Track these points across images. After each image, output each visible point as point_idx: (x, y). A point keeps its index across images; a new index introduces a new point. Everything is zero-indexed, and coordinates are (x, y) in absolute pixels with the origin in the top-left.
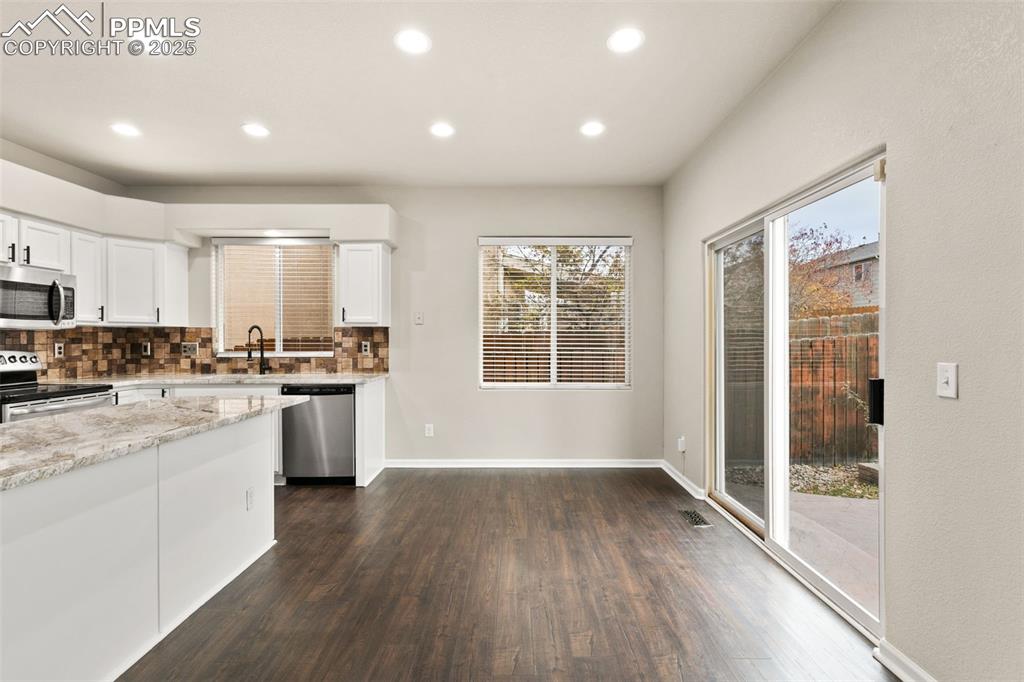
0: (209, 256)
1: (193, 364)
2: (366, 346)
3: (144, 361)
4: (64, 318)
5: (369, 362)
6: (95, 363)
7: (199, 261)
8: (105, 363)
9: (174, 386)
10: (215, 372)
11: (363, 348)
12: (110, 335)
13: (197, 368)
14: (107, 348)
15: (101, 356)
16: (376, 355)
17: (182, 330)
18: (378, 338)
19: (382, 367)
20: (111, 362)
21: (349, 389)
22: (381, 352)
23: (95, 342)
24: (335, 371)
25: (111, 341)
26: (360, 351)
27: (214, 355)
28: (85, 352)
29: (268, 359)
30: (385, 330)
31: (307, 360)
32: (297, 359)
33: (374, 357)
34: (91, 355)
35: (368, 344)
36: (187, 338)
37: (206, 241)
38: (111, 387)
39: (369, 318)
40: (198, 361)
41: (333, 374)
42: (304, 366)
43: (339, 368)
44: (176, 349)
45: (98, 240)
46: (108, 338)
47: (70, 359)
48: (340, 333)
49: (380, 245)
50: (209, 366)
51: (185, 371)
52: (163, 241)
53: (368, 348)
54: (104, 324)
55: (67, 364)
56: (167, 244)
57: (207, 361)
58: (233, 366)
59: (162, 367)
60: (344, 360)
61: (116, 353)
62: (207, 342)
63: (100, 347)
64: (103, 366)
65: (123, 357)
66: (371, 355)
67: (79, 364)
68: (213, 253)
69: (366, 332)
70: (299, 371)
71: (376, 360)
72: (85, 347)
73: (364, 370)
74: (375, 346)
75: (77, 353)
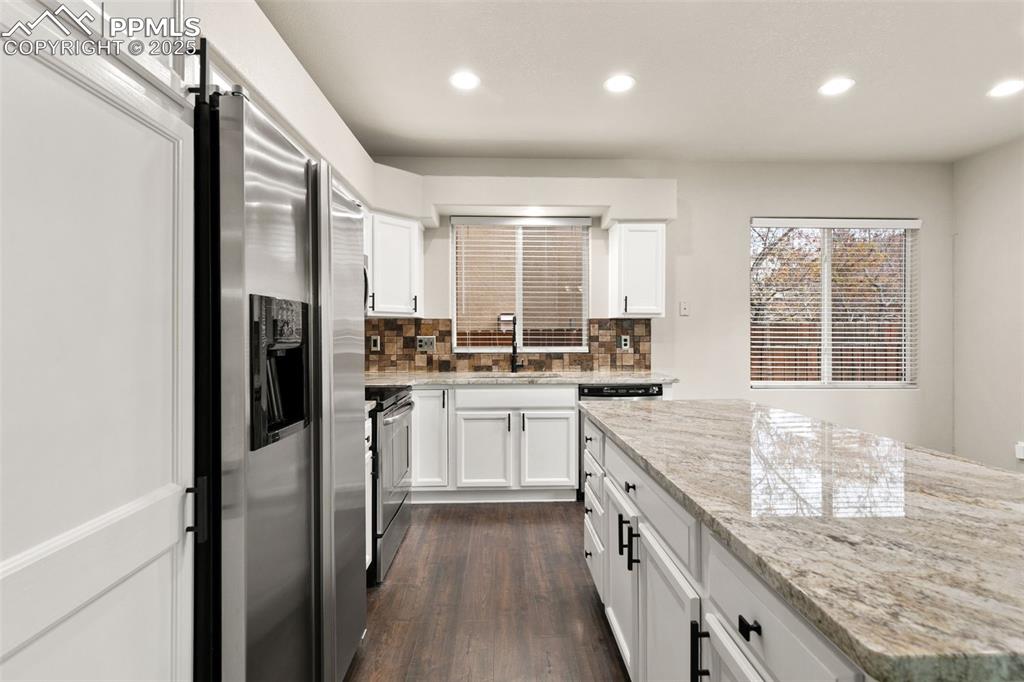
0: (448, 237)
1: (430, 361)
2: (626, 340)
3: (373, 357)
5: (629, 359)
7: (436, 242)
10: (454, 369)
11: (623, 343)
13: (434, 365)
16: (637, 351)
17: (417, 322)
18: (639, 330)
19: (645, 365)
22: (643, 347)
24: (592, 369)
26: (619, 346)
27: (453, 350)
30: (647, 322)
31: (560, 356)
33: (635, 353)
35: (628, 337)
36: (423, 330)
40: (435, 358)
41: (589, 372)
42: (556, 362)
43: (594, 366)
44: (410, 343)
48: (597, 326)
51: (421, 368)
53: (628, 343)
57: (446, 357)
58: (476, 363)
59: (393, 364)
60: (601, 356)
62: (445, 335)
66: (631, 350)
68: (453, 233)
69: (625, 325)
70: (550, 368)
71: (637, 356)
73: (624, 368)
74: (636, 340)
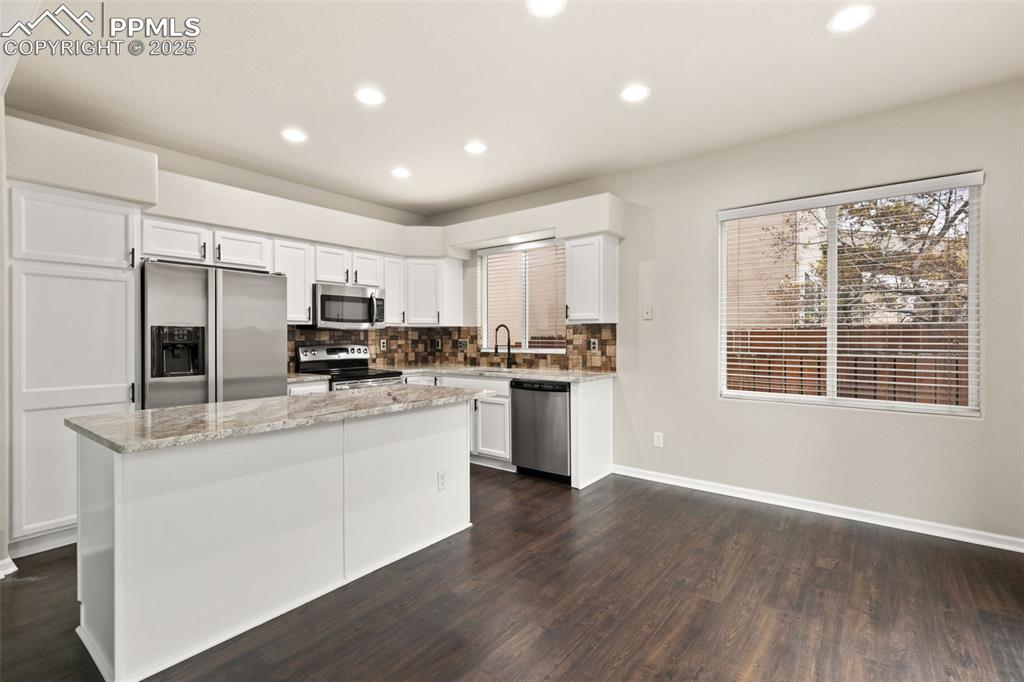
0: (476, 266)
1: (465, 357)
2: (594, 344)
3: (438, 354)
4: (377, 321)
5: (597, 361)
6: (407, 354)
7: (469, 270)
8: (413, 354)
9: (442, 375)
10: (479, 364)
11: (592, 346)
12: (417, 333)
13: (468, 360)
14: (415, 343)
15: (410, 349)
16: (603, 353)
17: (459, 329)
18: (606, 334)
19: (609, 366)
20: (417, 354)
21: (564, 387)
22: (609, 350)
23: (407, 339)
24: (567, 369)
25: (417, 338)
26: (589, 349)
27: (479, 350)
28: (400, 346)
29: (514, 355)
30: (613, 327)
31: (544, 357)
32: (536, 355)
33: (602, 355)
34: (404, 348)
35: (596, 341)
36: (462, 335)
37: (473, 253)
38: (401, 373)
39: (592, 314)
40: (468, 355)
41: (565, 371)
42: (542, 361)
43: (570, 366)
44: (455, 344)
45: (400, 261)
46: (414, 336)
47: (390, 351)
48: (571, 330)
49: (601, 237)
50: (475, 359)
51: (460, 363)
52: (442, 257)
53: (597, 345)
54: (406, 325)
55: (389, 355)
56: (446, 259)
57: (474, 355)
58: (491, 360)
59: (447, 359)
60: (575, 357)
61: (421, 347)
62: (474, 339)
63: (410, 342)
64: (412, 357)
65: (426, 350)
66: (599, 353)
67: (396, 355)
68: (479, 263)
69: (594, 329)
70: (537, 367)
71: (604, 358)
72: (400, 342)
73: (593, 368)
74: (603, 344)
75: (394, 347)
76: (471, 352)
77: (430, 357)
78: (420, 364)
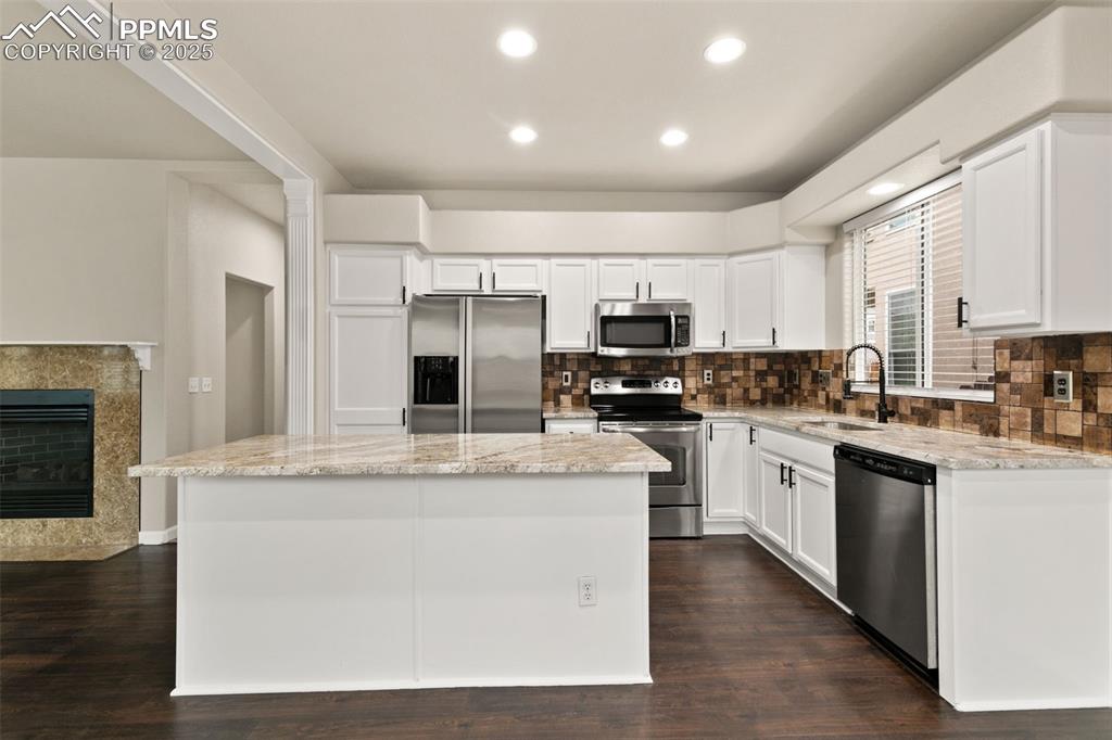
1: (827, 399)
3: (795, 391)
4: (677, 345)
6: (746, 390)
8: (758, 391)
10: (844, 410)
12: (764, 361)
13: (831, 403)
14: (761, 375)
15: (753, 384)
17: (819, 354)
20: (764, 391)
23: (747, 368)
25: (765, 368)
27: (848, 388)
28: (735, 379)
34: (742, 382)
36: (823, 364)
37: (838, 229)
38: (701, 416)
40: (831, 395)
46: (762, 365)
47: (718, 384)
50: (842, 402)
51: (821, 407)
52: (781, 246)
54: (728, 349)
55: (716, 390)
57: (840, 396)
58: (862, 405)
59: (806, 400)
61: (772, 381)
62: (843, 369)
63: (752, 374)
64: (756, 394)
65: (781, 385)
67: (729, 391)
70: (936, 424)
72: (735, 374)
75: (725, 380)
76: (836, 393)
77: (787, 396)
78: (769, 405)
